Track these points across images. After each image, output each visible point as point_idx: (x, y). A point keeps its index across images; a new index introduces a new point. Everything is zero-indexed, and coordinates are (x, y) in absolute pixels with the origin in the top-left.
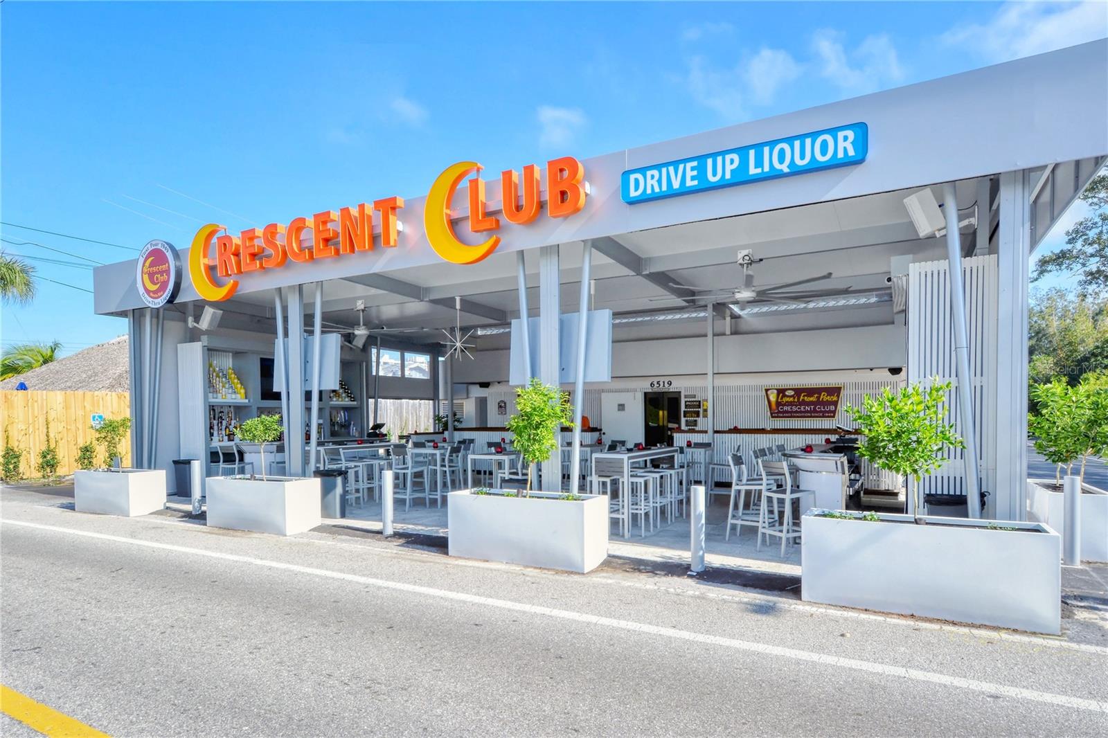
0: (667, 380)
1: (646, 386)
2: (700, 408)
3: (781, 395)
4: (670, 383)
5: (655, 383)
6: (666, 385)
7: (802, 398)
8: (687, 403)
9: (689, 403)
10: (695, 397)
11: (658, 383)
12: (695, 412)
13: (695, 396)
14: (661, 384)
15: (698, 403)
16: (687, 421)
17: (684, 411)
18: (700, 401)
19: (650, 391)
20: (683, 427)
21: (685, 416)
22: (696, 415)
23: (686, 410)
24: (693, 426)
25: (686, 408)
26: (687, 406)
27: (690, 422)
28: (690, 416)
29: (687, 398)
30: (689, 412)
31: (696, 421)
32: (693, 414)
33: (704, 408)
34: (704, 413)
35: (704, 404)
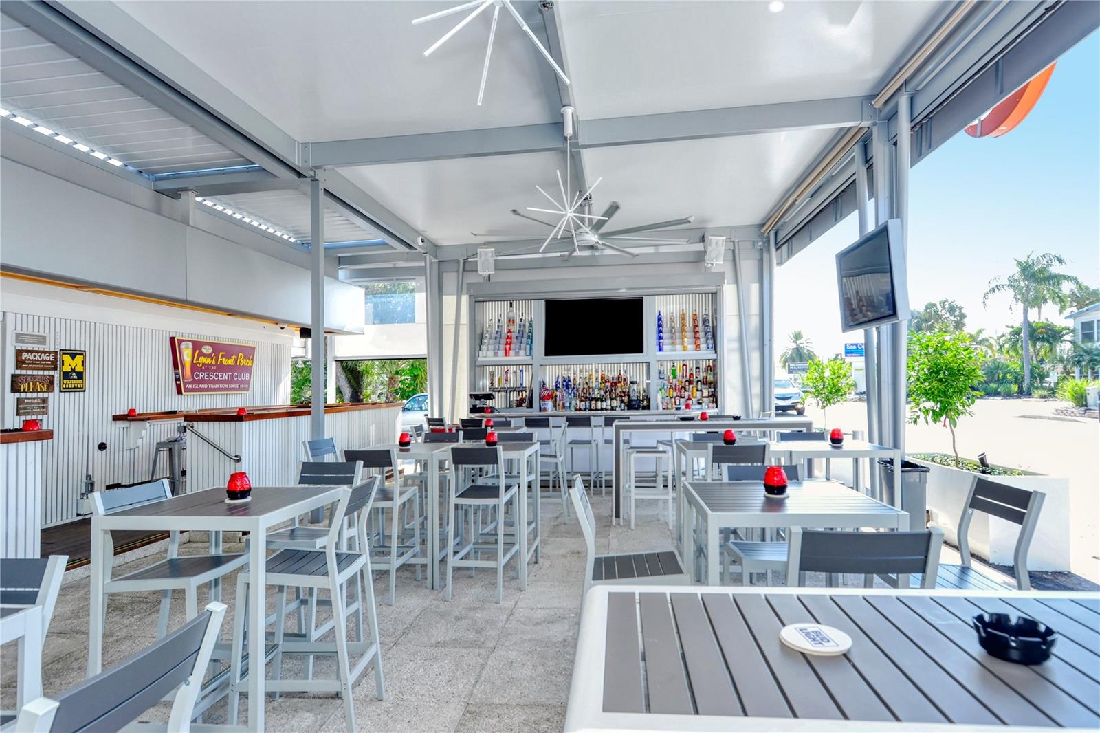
2: (55, 368)
3: (197, 351)
7: (220, 359)
8: (24, 356)
9: (30, 356)
10: (44, 343)
12: (42, 379)
13: (43, 340)
15: (51, 358)
16: (19, 401)
17: (13, 377)
18: (55, 353)
20: (9, 417)
21: (13, 389)
22: (45, 386)
23: (18, 372)
24: (38, 413)
25: (18, 367)
26: (25, 363)
27: (31, 403)
28: (31, 390)
29: (23, 342)
30: (29, 378)
31: (45, 401)
32: (40, 383)
33: (64, 370)
34: (65, 381)
35: (63, 361)
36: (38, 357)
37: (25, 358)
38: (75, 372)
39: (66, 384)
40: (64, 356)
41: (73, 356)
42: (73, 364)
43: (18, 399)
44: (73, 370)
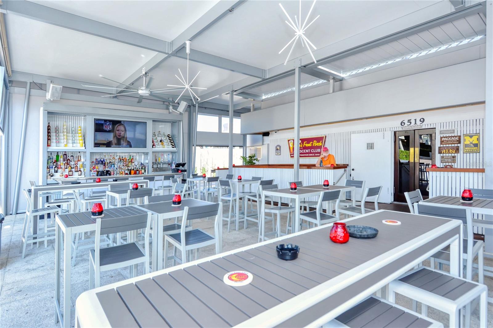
0: (418, 116)
1: (395, 124)
2: (460, 143)
4: (423, 120)
5: (406, 122)
6: (418, 122)
7: (304, 144)
8: (443, 139)
9: (446, 139)
10: (454, 133)
11: (409, 121)
12: (452, 148)
13: (453, 131)
14: (413, 122)
15: (457, 139)
16: (442, 157)
17: (439, 148)
18: (460, 136)
19: (400, 129)
20: (438, 164)
21: (440, 153)
22: (454, 151)
23: (442, 146)
24: (451, 162)
25: (441, 144)
26: (443, 142)
27: (447, 158)
28: (447, 153)
29: (443, 133)
30: (446, 148)
31: (454, 157)
32: (451, 150)
33: (465, 143)
34: (466, 149)
35: (465, 139)
36: (450, 139)
37: (444, 140)
38: (472, 144)
39: (466, 150)
40: (465, 137)
41: (471, 137)
42: (471, 140)
43: (442, 156)
44: (471, 143)
